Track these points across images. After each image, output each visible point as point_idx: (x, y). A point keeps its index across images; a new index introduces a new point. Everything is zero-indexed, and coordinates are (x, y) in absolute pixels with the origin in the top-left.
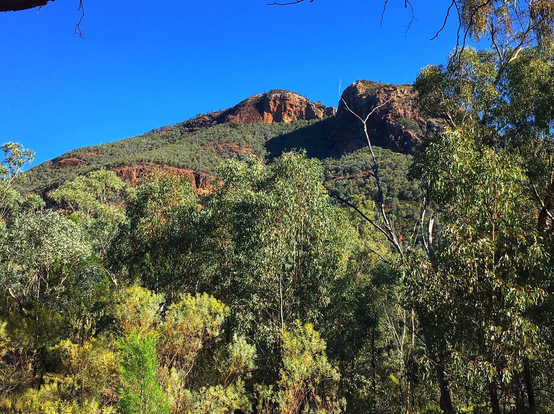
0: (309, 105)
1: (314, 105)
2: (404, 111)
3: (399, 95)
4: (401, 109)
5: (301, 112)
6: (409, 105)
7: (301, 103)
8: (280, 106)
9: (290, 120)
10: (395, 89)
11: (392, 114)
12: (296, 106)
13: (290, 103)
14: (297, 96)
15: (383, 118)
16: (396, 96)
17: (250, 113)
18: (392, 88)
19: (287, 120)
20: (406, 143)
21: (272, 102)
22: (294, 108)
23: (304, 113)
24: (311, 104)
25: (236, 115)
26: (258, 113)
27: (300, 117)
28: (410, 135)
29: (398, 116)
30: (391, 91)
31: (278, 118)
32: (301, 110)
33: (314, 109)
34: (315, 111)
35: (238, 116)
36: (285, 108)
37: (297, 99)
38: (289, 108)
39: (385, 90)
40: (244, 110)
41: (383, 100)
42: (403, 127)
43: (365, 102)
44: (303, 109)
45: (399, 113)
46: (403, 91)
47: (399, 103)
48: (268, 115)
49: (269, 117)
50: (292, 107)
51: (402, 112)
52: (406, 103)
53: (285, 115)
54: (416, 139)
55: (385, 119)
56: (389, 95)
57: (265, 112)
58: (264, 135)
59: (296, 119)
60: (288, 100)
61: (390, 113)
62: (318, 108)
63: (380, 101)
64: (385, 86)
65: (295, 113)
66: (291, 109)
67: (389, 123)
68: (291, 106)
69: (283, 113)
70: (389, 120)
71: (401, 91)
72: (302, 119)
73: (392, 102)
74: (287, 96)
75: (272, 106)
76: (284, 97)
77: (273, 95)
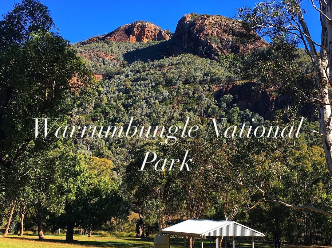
0: (160, 32)
1: (164, 32)
2: (212, 31)
3: (211, 21)
4: (210, 30)
5: (155, 36)
6: (216, 28)
7: (155, 30)
8: (141, 32)
9: (147, 41)
10: (208, 17)
11: (204, 33)
12: (151, 32)
13: (148, 30)
14: (153, 25)
15: (197, 36)
16: (208, 22)
17: (121, 35)
18: (207, 16)
19: (145, 41)
20: (209, 52)
21: (136, 29)
22: (150, 33)
23: (157, 37)
24: (161, 30)
25: (112, 36)
26: (126, 36)
27: (154, 39)
28: (212, 47)
29: (208, 35)
30: (205, 18)
31: (139, 39)
32: (155, 35)
33: (163, 34)
34: (164, 35)
35: (113, 37)
36: (144, 33)
37: (153, 27)
38: (147, 33)
39: (202, 18)
40: (117, 34)
41: (199, 24)
42: (209, 41)
43: (188, 26)
44: (156, 34)
45: (208, 33)
46: (214, 18)
47: (209, 26)
48: (133, 37)
49: (133, 39)
50: (149, 33)
51: (210, 32)
52: (214, 26)
53: (144, 37)
54: (216, 49)
55: (199, 36)
56: (204, 21)
57: (131, 35)
58: (127, 49)
59: (151, 40)
60: (147, 28)
61: (202, 32)
62: (166, 34)
63: (197, 25)
64: (203, 16)
65: (151, 36)
66: (148, 34)
67: (201, 39)
68: (149, 31)
69: (143, 36)
70: (201, 37)
71: (212, 19)
72: (155, 40)
73: (205, 25)
74: (146, 25)
75: (136, 31)
76: (144, 25)
77: (137, 24)
